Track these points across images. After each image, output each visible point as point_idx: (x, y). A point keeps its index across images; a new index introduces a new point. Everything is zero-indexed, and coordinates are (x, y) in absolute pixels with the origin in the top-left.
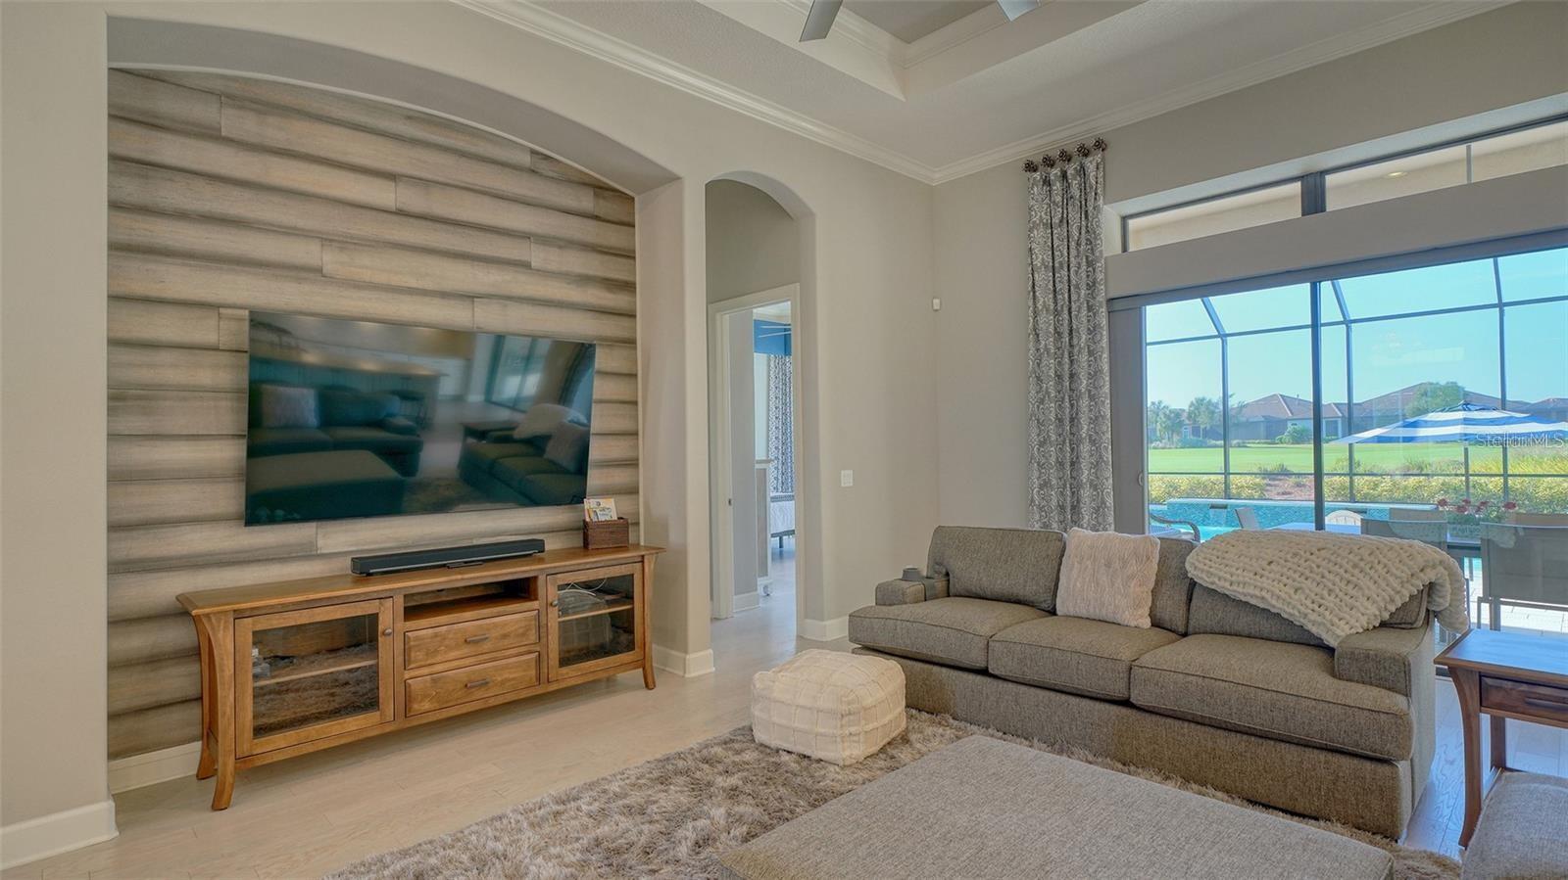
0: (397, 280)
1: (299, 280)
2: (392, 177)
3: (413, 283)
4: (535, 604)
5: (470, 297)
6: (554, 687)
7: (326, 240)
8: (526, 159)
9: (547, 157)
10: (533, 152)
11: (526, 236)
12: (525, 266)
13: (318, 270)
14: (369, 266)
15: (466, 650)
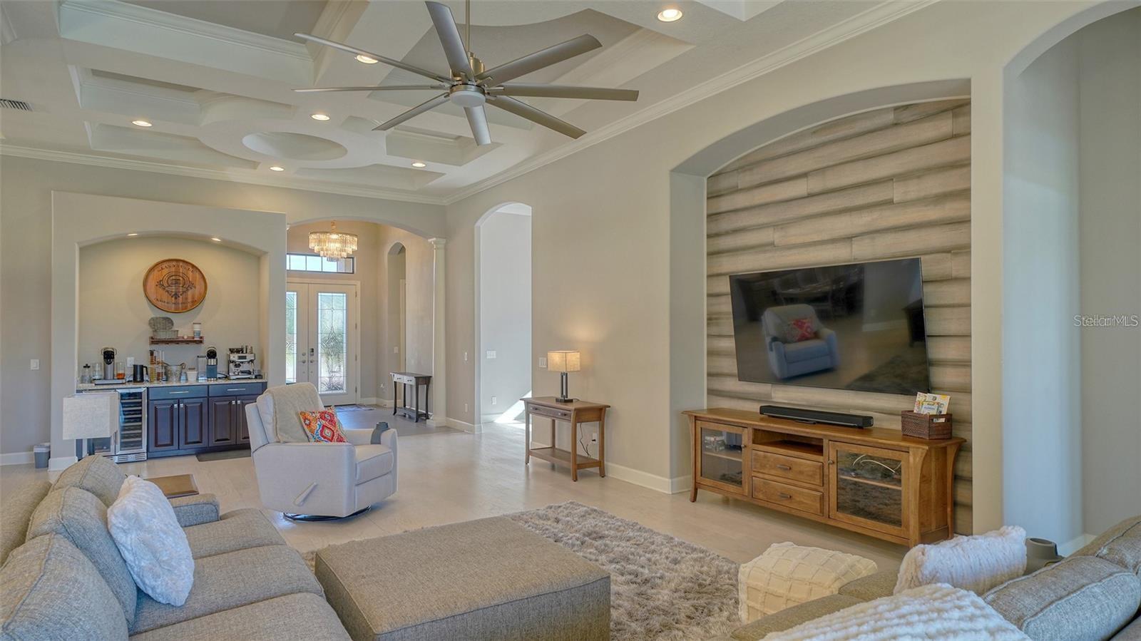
0: (808, 239)
1: (765, 252)
2: (804, 175)
3: (816, 238)
4: (821, 458)
5: (849, 239)
6: (832, 523)
7: (775, 226)
8: (890, 118)
9: (907, 107)
10: (896, 109)
11: (889, 179)
12: (889, 203)
13: (772, 244)
14: (797, 234)
15: (779, 472)
